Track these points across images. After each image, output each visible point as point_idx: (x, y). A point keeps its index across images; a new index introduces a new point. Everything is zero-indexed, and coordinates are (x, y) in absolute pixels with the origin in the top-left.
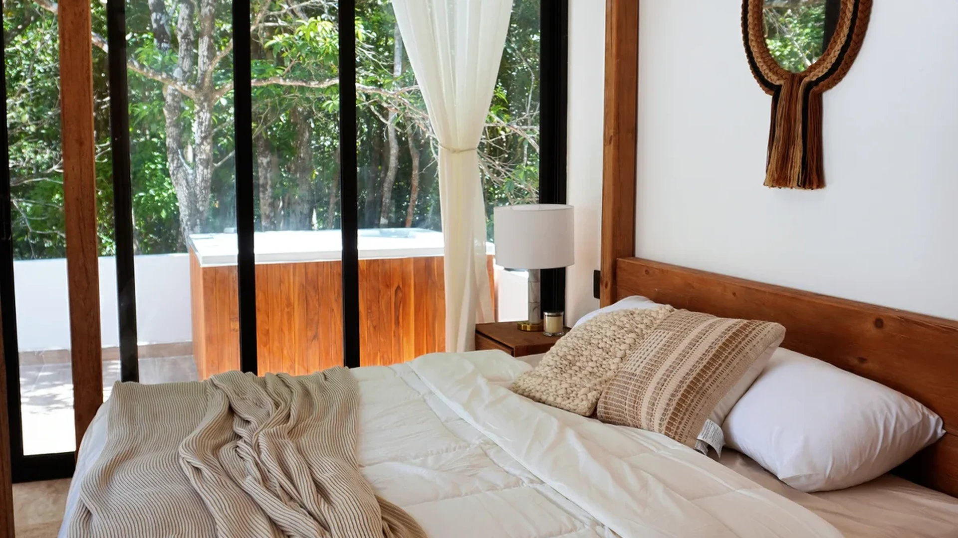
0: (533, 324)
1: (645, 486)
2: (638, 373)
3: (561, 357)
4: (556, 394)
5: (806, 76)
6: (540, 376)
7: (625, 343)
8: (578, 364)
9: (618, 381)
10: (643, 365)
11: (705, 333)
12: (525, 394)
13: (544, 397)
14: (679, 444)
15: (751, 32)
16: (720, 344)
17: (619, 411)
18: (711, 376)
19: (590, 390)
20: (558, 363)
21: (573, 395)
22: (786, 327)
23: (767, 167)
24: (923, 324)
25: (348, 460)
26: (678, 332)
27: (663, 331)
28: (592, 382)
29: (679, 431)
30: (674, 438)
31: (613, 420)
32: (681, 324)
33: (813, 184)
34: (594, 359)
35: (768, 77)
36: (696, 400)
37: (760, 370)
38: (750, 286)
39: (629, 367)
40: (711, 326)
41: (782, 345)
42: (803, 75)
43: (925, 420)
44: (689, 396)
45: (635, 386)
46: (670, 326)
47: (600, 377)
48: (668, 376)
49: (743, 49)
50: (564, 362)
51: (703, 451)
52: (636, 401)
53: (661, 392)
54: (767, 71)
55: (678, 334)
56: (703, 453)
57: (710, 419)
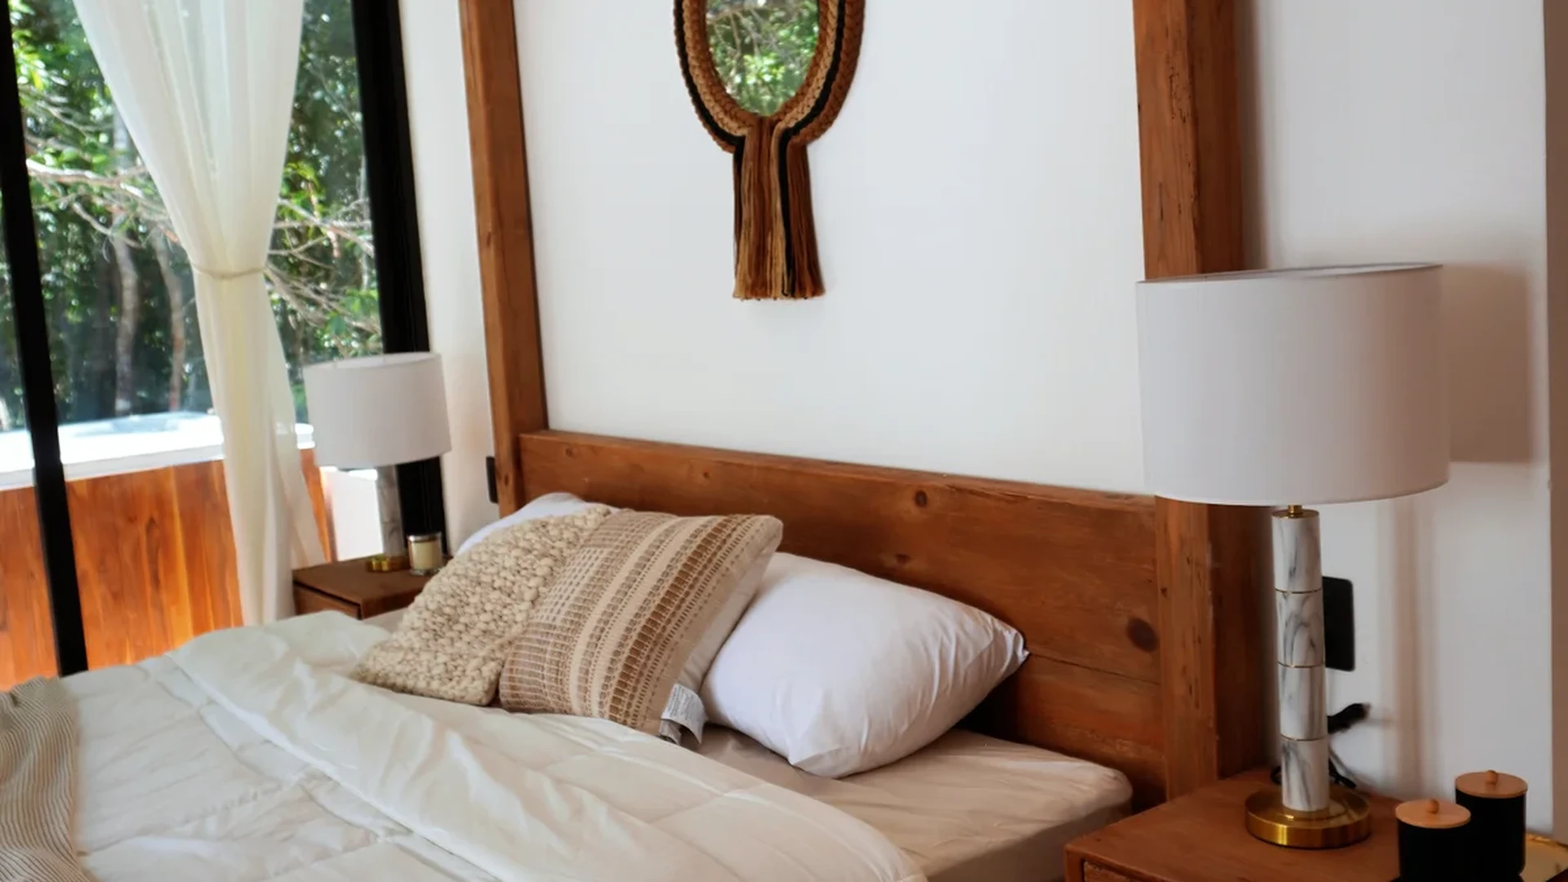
0: (393, 559)
1: (578, 811)
2: (558, 623)
3: (433, 612)
4: (428, 674)
5: (779, 120)
6: (400, 648)
7: (535, 575)
8: (463, 620)
9: (529, 640)
10: (565, 610)
11: (658, 545)
12: (380, 681)
13: (410, 683)
14: (633, 731)
15: (691, 54)
16: (684, 559)
17: (534, 690)
18: (674, 614)
19: (485, 660)
20: (429, 623)
21: (458, 673)
22: (784, 521)
23: (736, 268)
24: (982, 493)
25: (56, 847)
26: (617, 547)
27: (593, 549)
28: (488, 647)
29: (631, 710)
30: (624, 723)
31: (526, 706)
32: (620, 535)
33: (805, 289)
34: (488, 607)
35: (724, 125)
36: (653, 656)
37: (751, 593)
38: (729, 460)
39: (543, 615)
40: (668, 532)
41: (780, 549)
42: (775, 119)
43: (998, 638)
44: (642, 651)
45: (555, 645)
46: (604, 539)
47: (500, 637)
48: (606, 622)
49: (682, 81)
50: (440, 619)
51: (672, 737)
52: (560, 669)
53: (598, 650)
54: (721, 115)
55: (617, 551)
56: (673, 742)
57: (679, 682)
